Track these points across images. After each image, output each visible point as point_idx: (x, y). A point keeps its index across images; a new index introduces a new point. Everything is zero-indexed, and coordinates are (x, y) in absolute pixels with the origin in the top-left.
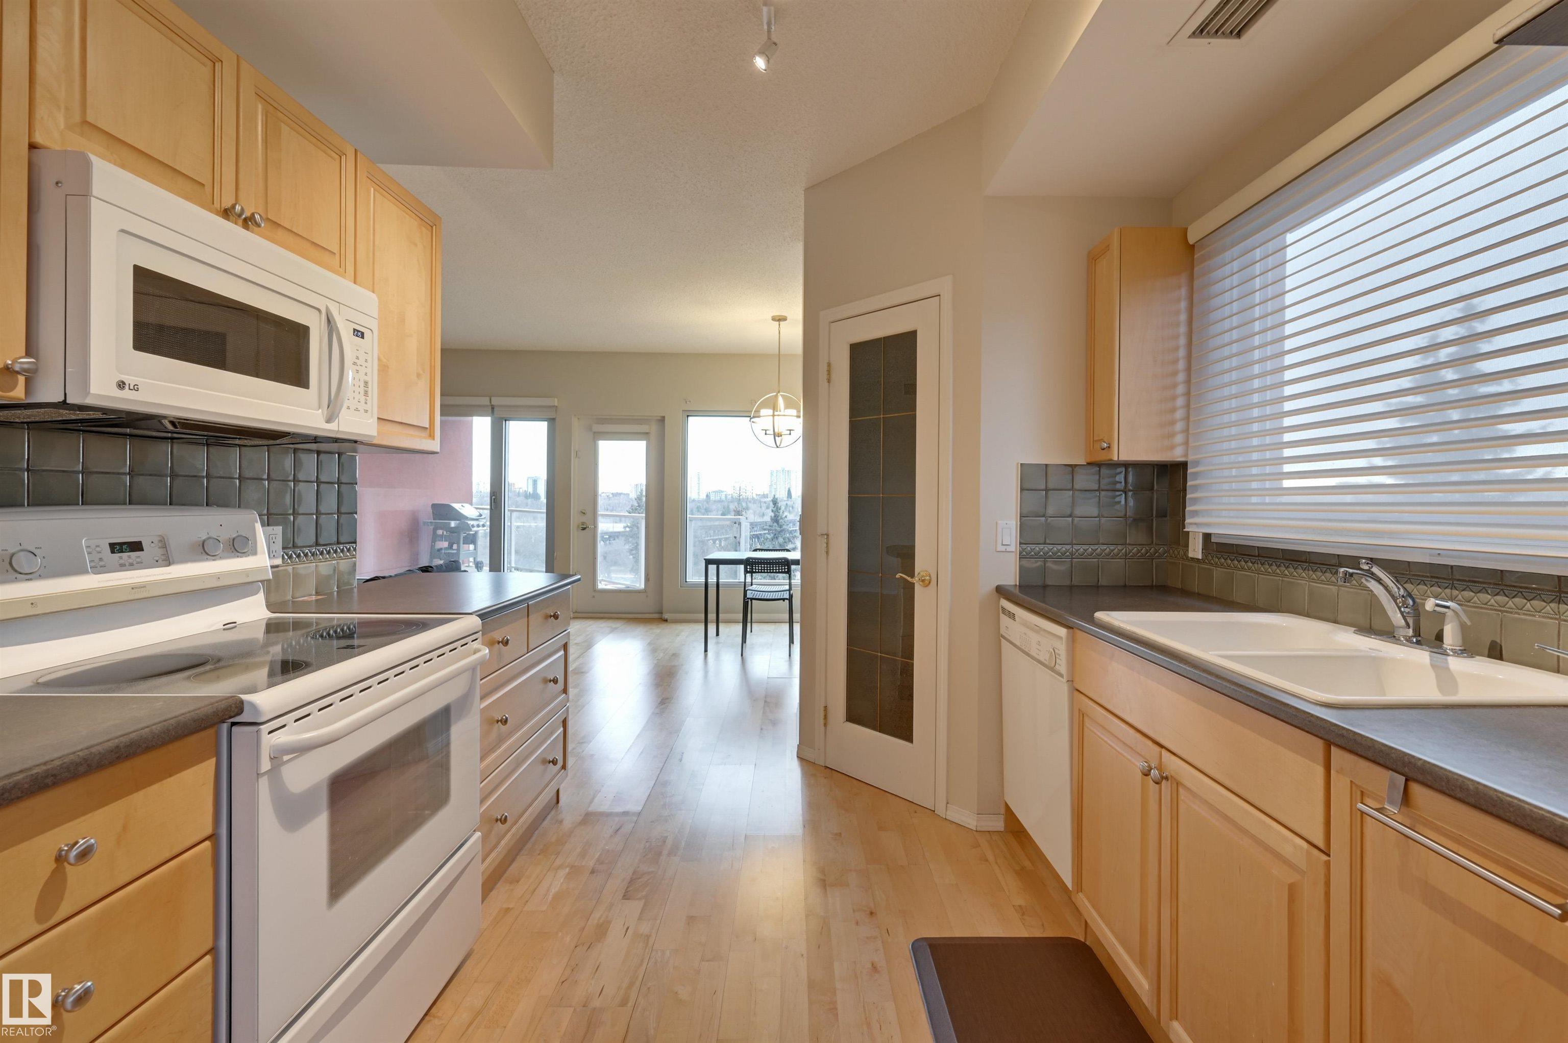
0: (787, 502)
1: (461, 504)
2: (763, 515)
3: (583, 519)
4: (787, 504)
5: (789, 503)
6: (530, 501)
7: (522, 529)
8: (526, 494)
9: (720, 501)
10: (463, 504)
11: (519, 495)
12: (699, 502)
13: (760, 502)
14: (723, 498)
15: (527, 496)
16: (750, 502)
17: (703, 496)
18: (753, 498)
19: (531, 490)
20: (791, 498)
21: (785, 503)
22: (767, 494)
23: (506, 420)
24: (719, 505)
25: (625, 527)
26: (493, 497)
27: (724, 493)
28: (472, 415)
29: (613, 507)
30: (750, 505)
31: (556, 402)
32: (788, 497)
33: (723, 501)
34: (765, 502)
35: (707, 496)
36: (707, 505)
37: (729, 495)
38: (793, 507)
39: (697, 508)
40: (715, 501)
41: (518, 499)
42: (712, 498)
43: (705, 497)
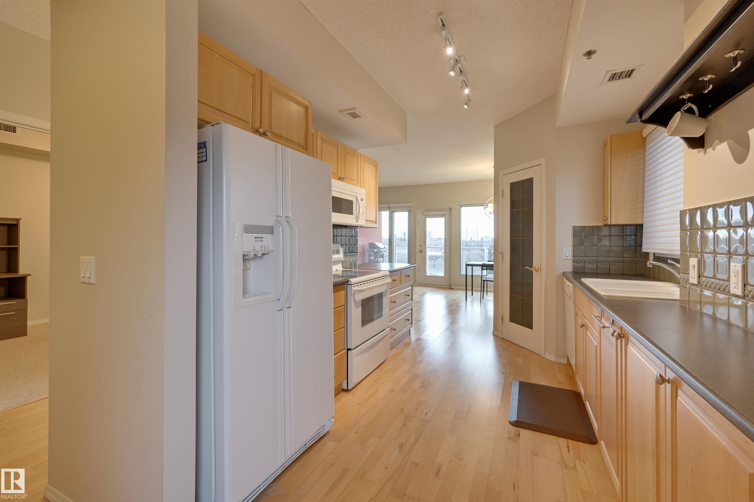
1: (378, 243)
3: (421, 248)
6: (402, 242)
7: (399, 254)
8: (401, 239)
10: (379, 243)
11: (398, 239)
12: (478, 242)
15: (401, 240)
17: (480, 239)
19: (403, 237)
23: (394, 212)
25: (442, 253)
26: (390, 240)
27: (490, 238)
28: (381, 211)
29: (438, 245)
31: (411, 205)
33: (490, 241)
35: (482, 239)
36: (482, 244)
39: (477, 245)
40: (486, 242)
41: (398, 241)
42: (484, 240)
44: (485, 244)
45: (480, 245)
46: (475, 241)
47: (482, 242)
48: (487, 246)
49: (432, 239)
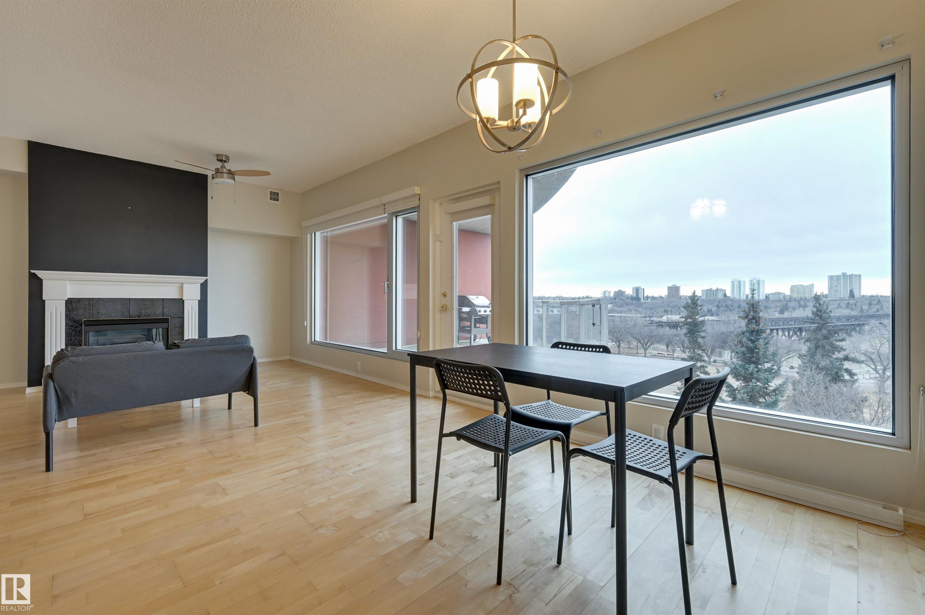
0: (850, 301)
4: (848, 303)
5: (851, 302)
6: (634, 302)
9: (779, 301)
11: (628, 298)
12: (760, 301)
14: (782, 298)
15: (632, 298)
16: (808, 301)
18: (812, 298)
19: (635, 295)
20: (853, 298)
21: (847, 302)
22: (827, 295)
24: (778, 304)
27: (783, 295)
30: (808, 303)
32: (849, 297)
33: (781, 301)
35: (766, 297)
36: (766, 304)
37: (788, 296)
38: (854, 305)
40: (774, 301)
41: (627, 300)
42: (771, 298)
43: (764, 297)
44: (773, 305)
45: (764, 305)
47: (766, 301)
48: (776, 308)
49: (680, 298)
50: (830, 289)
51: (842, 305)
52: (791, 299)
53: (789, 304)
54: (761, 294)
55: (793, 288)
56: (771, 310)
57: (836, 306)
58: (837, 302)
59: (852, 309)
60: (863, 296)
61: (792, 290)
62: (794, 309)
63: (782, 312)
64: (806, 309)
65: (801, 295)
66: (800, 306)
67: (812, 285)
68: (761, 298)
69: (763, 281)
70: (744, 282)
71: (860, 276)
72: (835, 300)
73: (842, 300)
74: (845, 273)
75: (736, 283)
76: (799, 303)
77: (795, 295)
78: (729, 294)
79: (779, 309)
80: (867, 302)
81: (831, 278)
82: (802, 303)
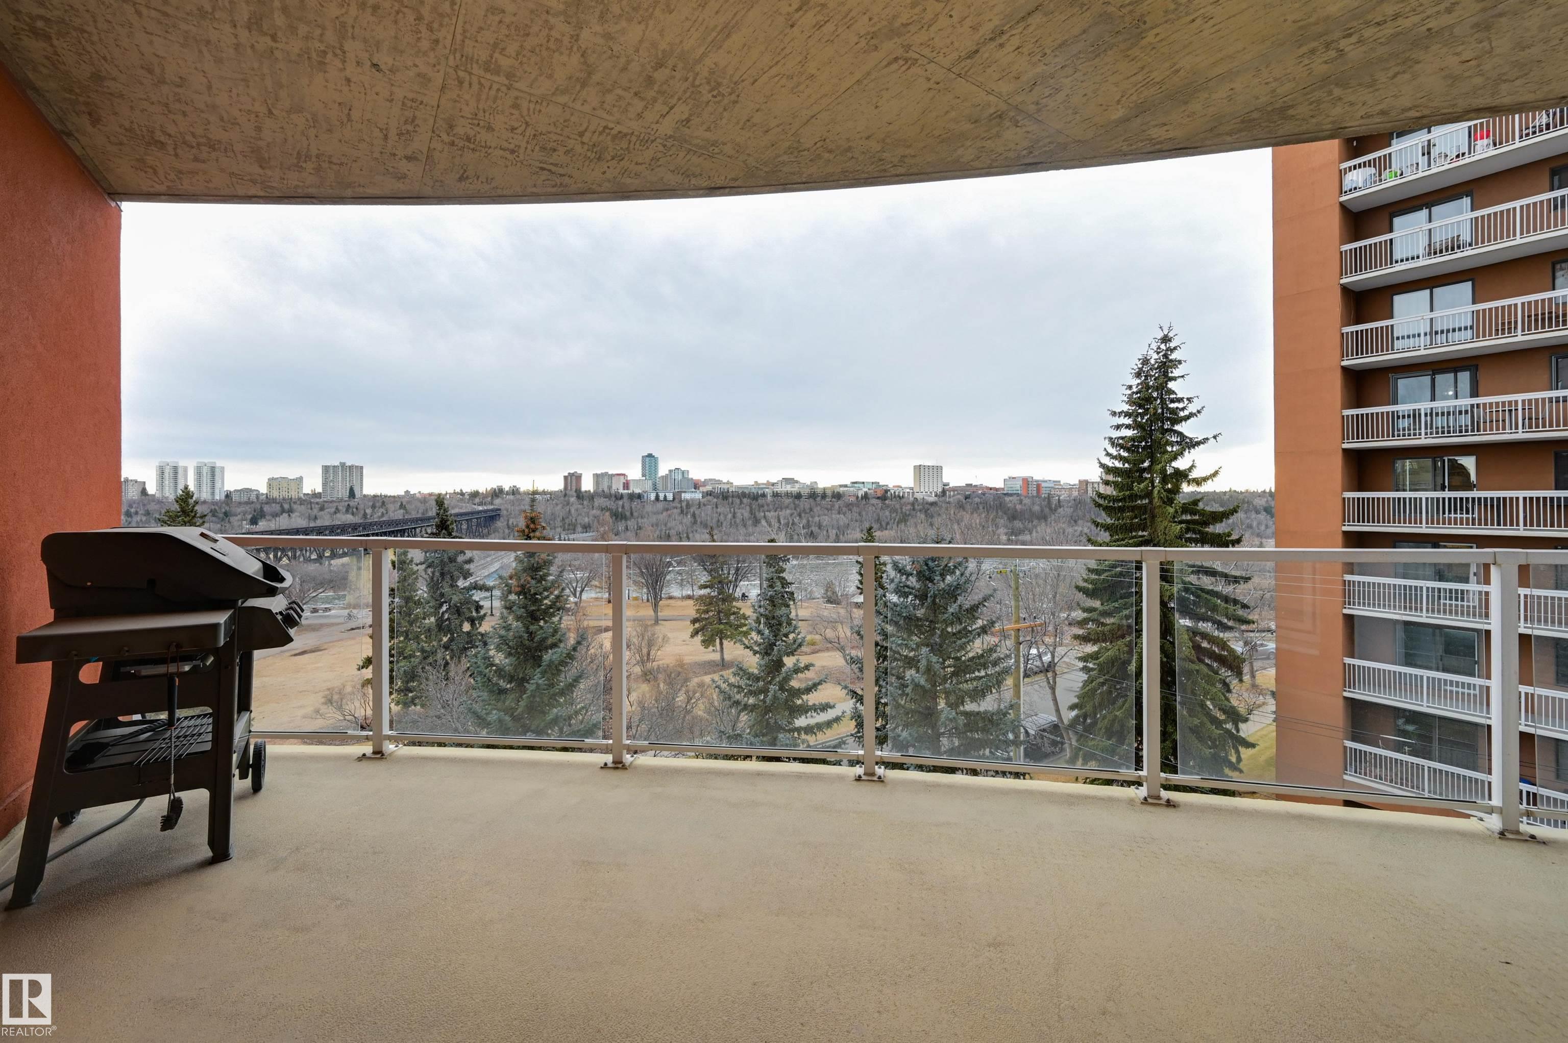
2: (316, 518)
4: (349, 505)
5: (352, 504)
9: (249, 503)
12: (214, 503)
13: (311, 503)
14: (253, 497)
16: (295, 503)
18: (299, 499)
20: (354, 498)
21: (346, 504)
22: (320, 493)
24: (247, 508)
30: (295, 507)
32: (349, 497)
33: (253, 503)
34: (317, 503)
35: (227, 496)
36: (227, 508)
37: (263, 494)
38: (357, 509)
40: (240, 503)
42: (235, 498)
43: (223, 497)
45: (223, 510)
46: (205, 502)
47: (227, 504)
48: (244, 515)
50: (325, 484)
51: (340, 508)
52: (269, 500)
53: (266, 508)
54: (217, 491)
55: (271, 482)
56: (236, 518)
57: (333, 510)
58: (335, 504)
59: (353, 514)
60: (365, 496)
61: (270, 486)
62: (275, 515)
63: (254, 521)
64: (293, 515)
65: (284, 494)
66: (283, 511)
67: (301, 479)
68: (217, 497)
69: (223, 468)
70: (185, 469)
71: (362, 468)
72: (332, 502)
73: (341, 500)
74: (344, 464)
75: (168, 471)
76: (282, 506)
77: (275, 494)
78: (152, 489)
79: (249, 517)
80: (371, 504)
81: (326, 469)
82: (286, 506)
